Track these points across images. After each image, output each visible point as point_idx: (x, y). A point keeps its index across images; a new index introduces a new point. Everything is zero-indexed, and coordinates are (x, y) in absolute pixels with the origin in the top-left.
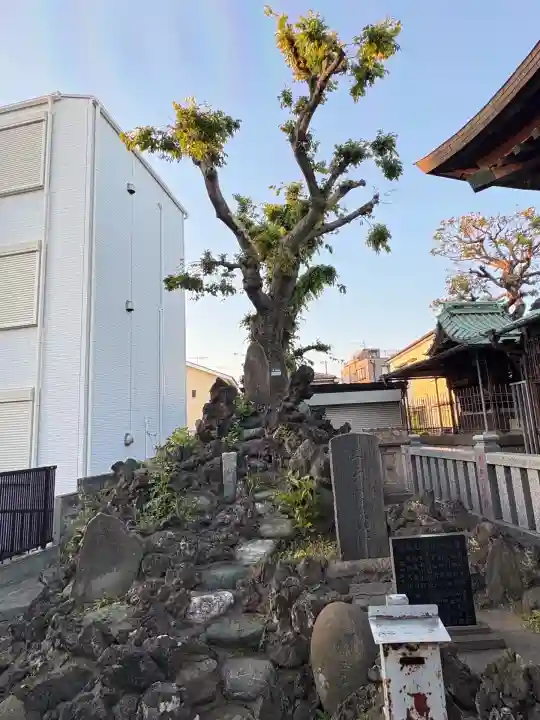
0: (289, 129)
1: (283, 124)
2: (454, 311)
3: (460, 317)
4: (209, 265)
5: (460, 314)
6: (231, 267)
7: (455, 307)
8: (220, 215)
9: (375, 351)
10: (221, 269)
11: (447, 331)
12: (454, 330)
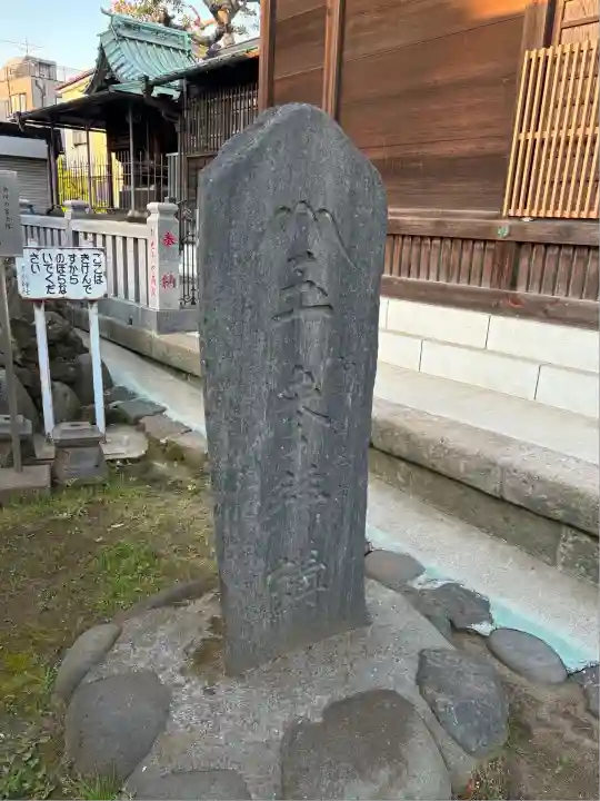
2: (126, 33)
3: (132, 44)
5: (131, 39)
7: (128, 26)
9: (48, 66)
11: (111, 61)
12: (119, 63)
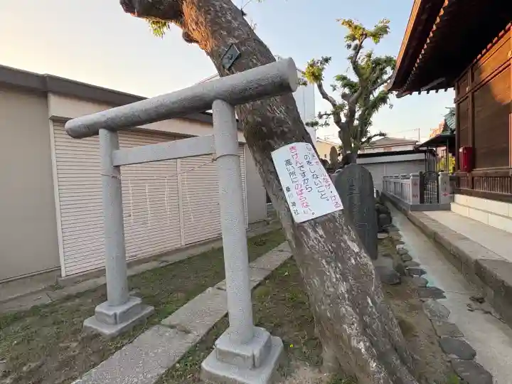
0: (350, 58)
1: (348, 56)
4: (321, 116)
6: (329, 115)
8: (324, 98)
10: (325, 117)
